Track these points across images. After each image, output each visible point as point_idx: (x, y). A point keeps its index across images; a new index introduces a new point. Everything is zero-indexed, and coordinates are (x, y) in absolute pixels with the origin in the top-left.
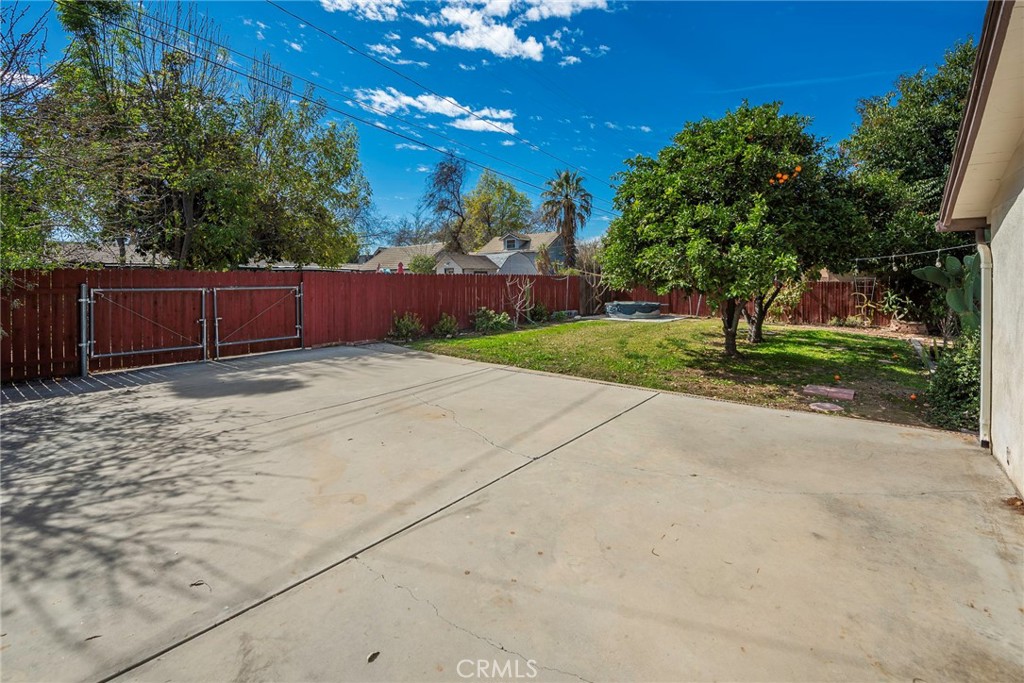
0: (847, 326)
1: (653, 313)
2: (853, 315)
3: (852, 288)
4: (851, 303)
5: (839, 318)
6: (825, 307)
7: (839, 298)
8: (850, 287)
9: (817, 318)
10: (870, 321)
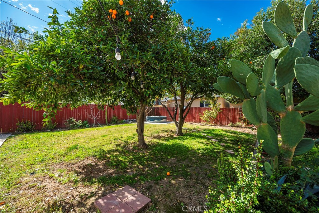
0: (235, 127)
1: (162, 120)
2: (238, 122)
3: (238, 110)
4: (238, 117)
5: (233, 123)
6: (228, 118)
7: (233, 114)
8: (237, 110)
9: (225, 123)
10: (245, 125)
